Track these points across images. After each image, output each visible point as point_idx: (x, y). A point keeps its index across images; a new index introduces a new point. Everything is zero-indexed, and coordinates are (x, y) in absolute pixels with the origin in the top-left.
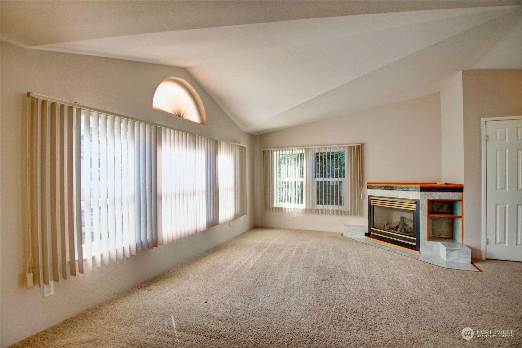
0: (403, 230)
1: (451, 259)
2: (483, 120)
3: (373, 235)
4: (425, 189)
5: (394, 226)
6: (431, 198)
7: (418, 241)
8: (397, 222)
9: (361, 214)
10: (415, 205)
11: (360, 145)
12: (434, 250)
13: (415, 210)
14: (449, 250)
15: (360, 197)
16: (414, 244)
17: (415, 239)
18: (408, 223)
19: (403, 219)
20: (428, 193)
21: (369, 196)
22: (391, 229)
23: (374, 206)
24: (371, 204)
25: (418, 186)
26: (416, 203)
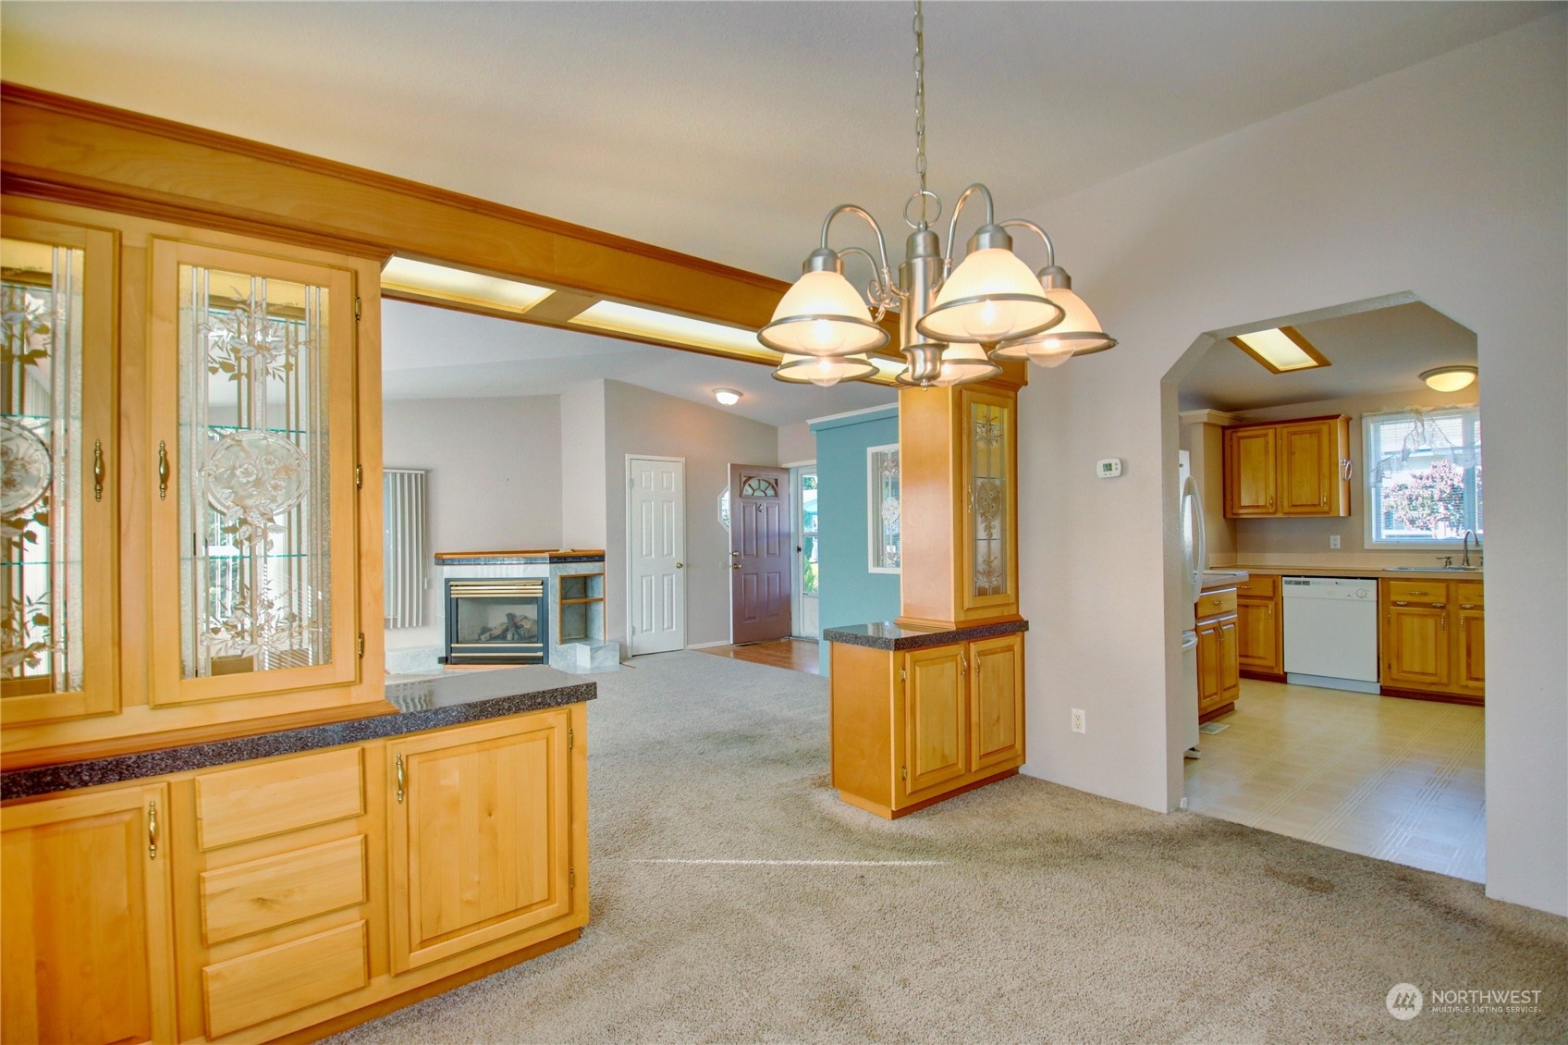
0: (516, 637)
1: (596, 664)
2: (627, 457)
3: (455, 657)
4: (557, 559)
5: (498, 632)
6: (565, 574)
7: (546, 649)
8: (502, 624)
9: (425, 622)
10: (541, 587)
11: (423, 472)
12: (569, 657)
13: (541, 595)
14: (594, 649)
15: (423, 583)
16: (540, 654)
17: (541, 645)
18: (523, 623)
19: (511, 617)
20: (561, 565)
21: (447, 581)
22: (493, 639)
23: (457, 599)
24: (452, 596)
25: (547, 555)
26: (542, 584)
